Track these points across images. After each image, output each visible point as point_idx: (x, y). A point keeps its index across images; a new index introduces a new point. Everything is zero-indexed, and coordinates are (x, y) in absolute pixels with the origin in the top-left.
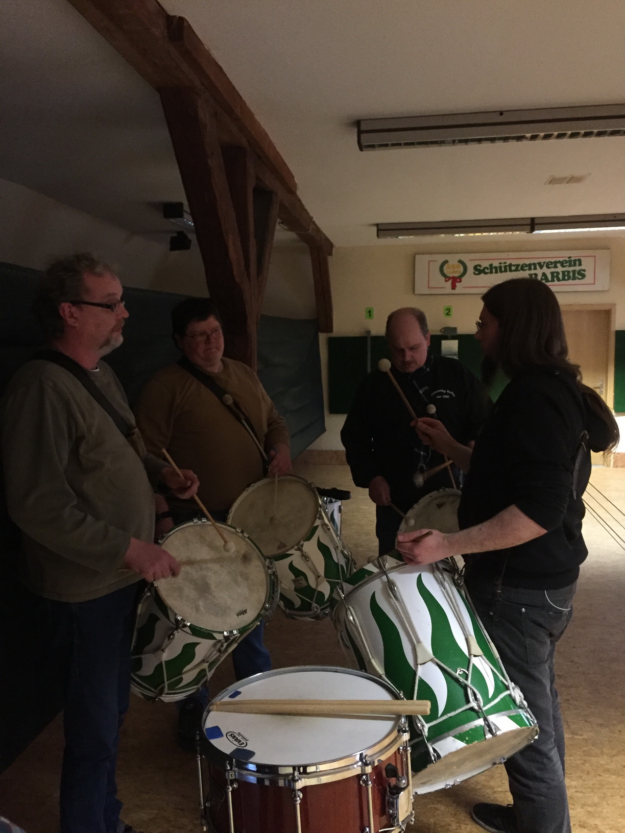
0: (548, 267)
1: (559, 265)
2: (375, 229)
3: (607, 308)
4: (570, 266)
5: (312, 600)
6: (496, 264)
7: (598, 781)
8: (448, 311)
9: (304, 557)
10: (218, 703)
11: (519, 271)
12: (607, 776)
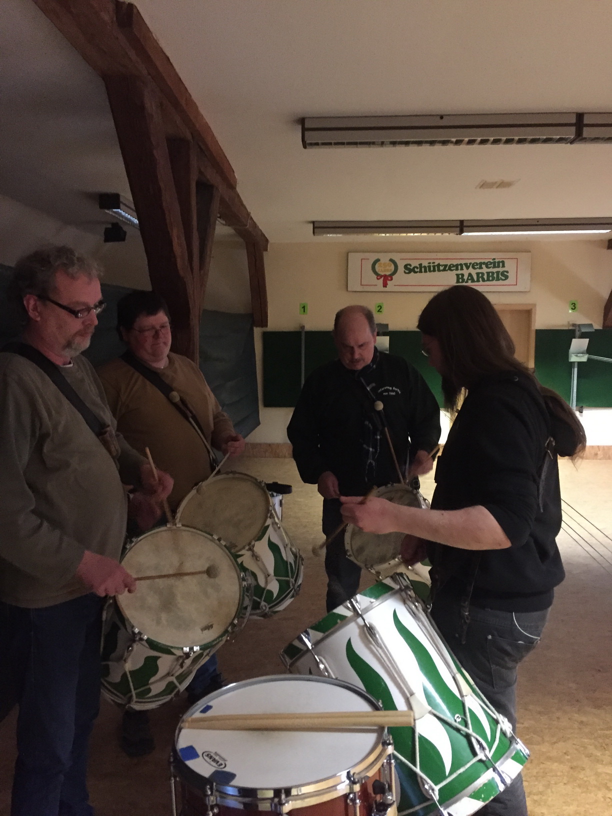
0: (474, 268)
1: (484, 266)
2: (311, 226)
3: (529, 308)
4: (494, 267)
5: (260, 598)
6: (425, 263)
7: (541, 769)
8: (379, 308)
9: (254, 558)
10: (190, 719)
11: (447, 270)
12: (549, 763)
